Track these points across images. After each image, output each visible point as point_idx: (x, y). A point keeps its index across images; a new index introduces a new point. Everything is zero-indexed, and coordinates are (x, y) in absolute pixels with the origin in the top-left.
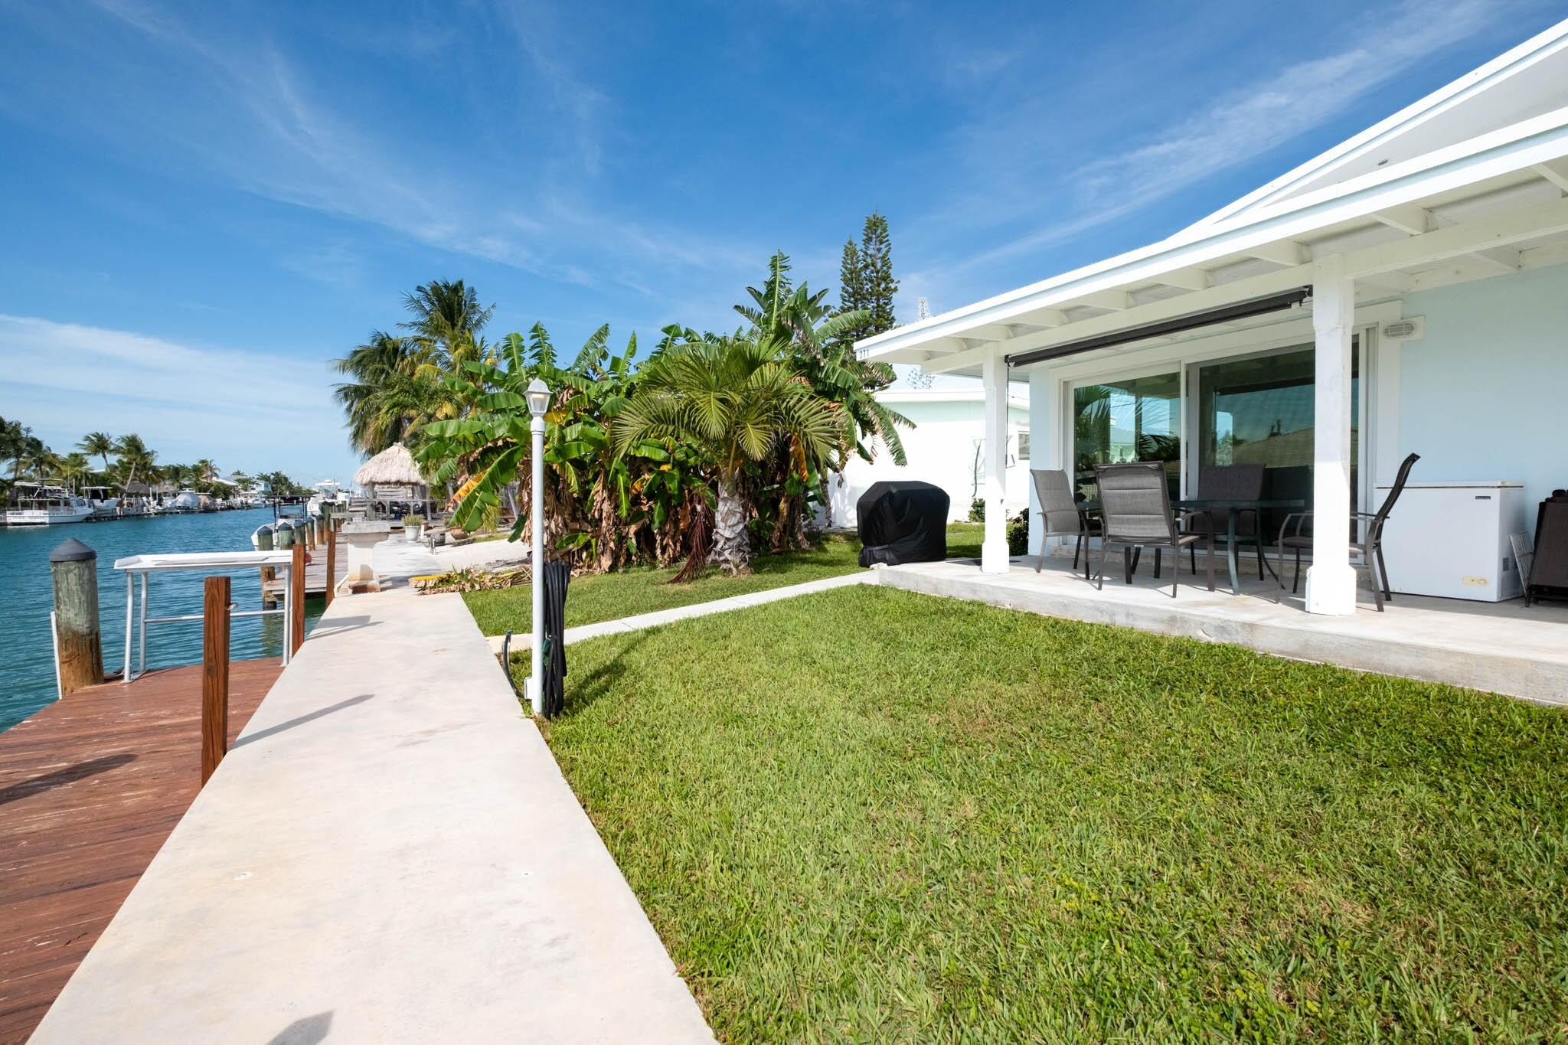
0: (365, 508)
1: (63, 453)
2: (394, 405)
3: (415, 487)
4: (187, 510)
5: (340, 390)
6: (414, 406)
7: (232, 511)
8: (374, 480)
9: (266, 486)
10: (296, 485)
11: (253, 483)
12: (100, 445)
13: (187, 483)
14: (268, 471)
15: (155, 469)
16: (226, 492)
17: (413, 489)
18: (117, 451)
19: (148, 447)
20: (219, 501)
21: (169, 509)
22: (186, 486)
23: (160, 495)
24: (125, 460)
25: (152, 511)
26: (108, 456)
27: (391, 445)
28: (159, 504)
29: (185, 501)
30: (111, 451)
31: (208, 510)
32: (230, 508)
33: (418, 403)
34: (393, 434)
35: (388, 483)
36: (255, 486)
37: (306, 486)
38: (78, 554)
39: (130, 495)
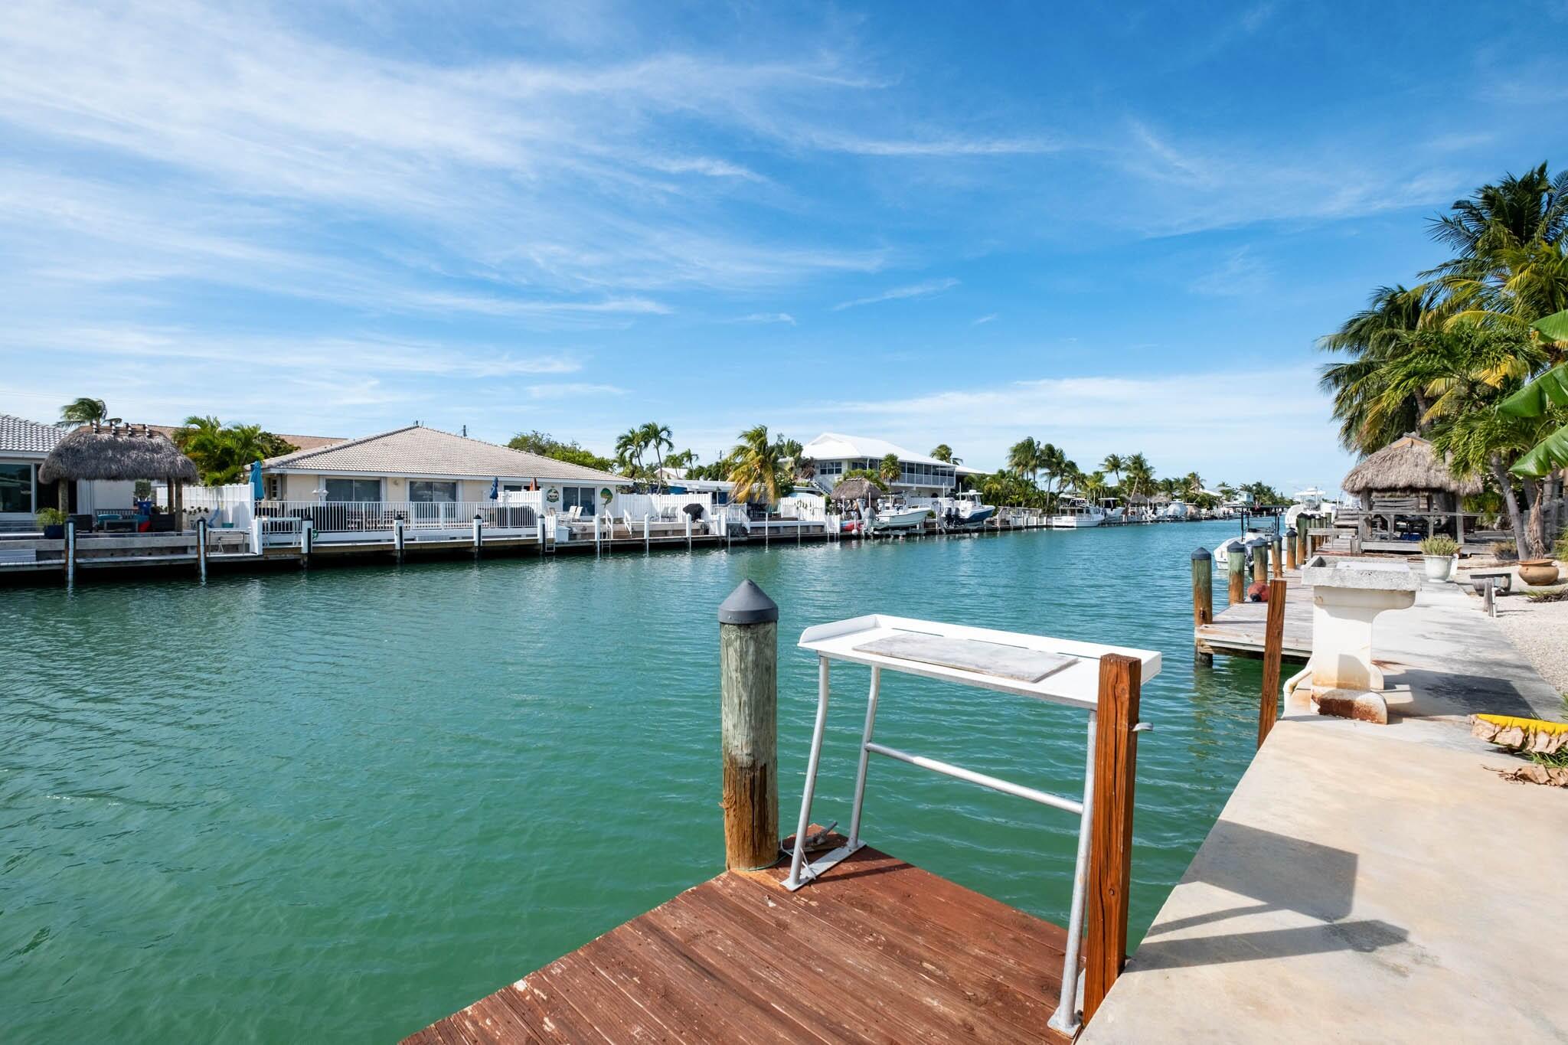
0: (1355, 523)
1: (1089, 473)
2: (1408, 376)
3: (1434, 496)
4: (1176, 519)
5: (1329, 375)
6: (1444, 372)
7: (1215, 521)
8: (1371, 485)
9: (1248, 497)
10: (1280, 496)
11: (1236, 494)
12: (1115, 464)
13: (1178, 495)
14: (1251, 483)
15: (1153, 483)
16: (1210, 502)
17: (1429, 500)
18: (1125, 469)
19: (1149, 464)
20: (1204, 511)
21: (1163, 517)
22: (1177, 497)
23: (1155, 505)
24: (1132, 475)
25: (1149, 519)
26: (1119, 472)
27: (1400, 436)
28: (1154, 513)
29: (1175, 510)
30: (1121, 470)
31: (1193, 519)
32: (1213, 518)
33: (1450, 366)
34: (1406, 419)
35: (1392, 489)
36: (1237, 497)
37: (1288, 496)
38: (740, 613)
39: (1133, 505)
